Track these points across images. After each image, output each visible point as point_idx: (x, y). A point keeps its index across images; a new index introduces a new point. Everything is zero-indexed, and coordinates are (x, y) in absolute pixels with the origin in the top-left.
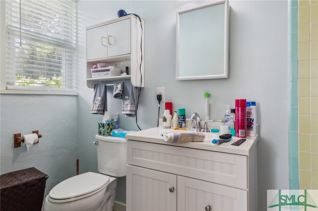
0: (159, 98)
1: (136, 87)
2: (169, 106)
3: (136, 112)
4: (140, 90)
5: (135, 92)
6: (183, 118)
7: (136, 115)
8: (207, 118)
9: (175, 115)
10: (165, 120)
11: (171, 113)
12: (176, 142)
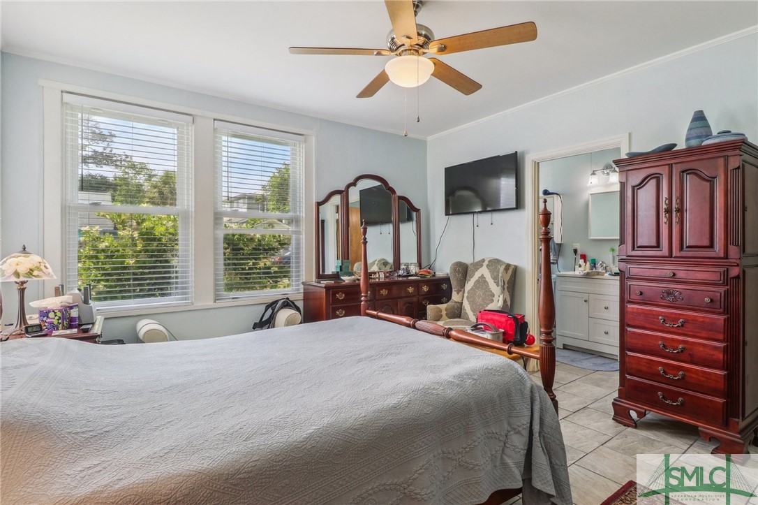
0: (575, 251)
1: (557, 244)
2: (584, 257)
3: (557, 261)
4: (560, 245)
5: (556, 247)
6: (594, 264)
7: (557, 263)
8: (612, 265)
9: (588, 264)
10: (580, 266)
11: (585, 262)
12: (587, 276)
